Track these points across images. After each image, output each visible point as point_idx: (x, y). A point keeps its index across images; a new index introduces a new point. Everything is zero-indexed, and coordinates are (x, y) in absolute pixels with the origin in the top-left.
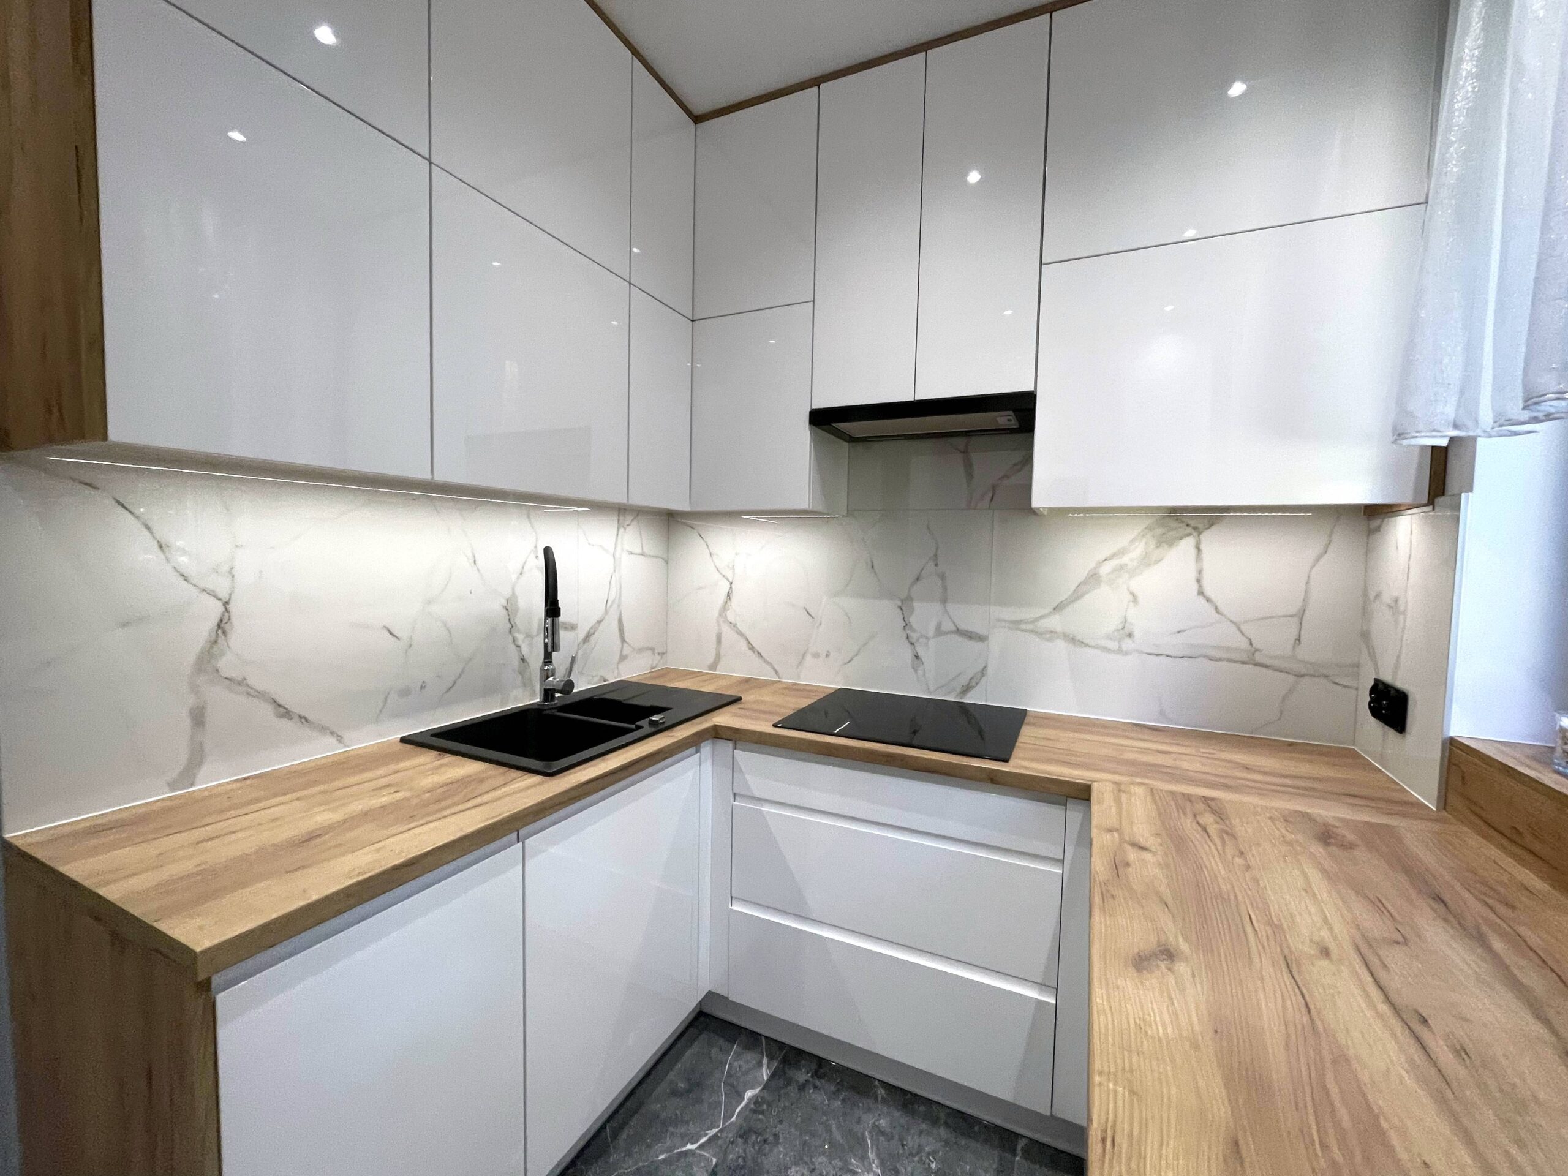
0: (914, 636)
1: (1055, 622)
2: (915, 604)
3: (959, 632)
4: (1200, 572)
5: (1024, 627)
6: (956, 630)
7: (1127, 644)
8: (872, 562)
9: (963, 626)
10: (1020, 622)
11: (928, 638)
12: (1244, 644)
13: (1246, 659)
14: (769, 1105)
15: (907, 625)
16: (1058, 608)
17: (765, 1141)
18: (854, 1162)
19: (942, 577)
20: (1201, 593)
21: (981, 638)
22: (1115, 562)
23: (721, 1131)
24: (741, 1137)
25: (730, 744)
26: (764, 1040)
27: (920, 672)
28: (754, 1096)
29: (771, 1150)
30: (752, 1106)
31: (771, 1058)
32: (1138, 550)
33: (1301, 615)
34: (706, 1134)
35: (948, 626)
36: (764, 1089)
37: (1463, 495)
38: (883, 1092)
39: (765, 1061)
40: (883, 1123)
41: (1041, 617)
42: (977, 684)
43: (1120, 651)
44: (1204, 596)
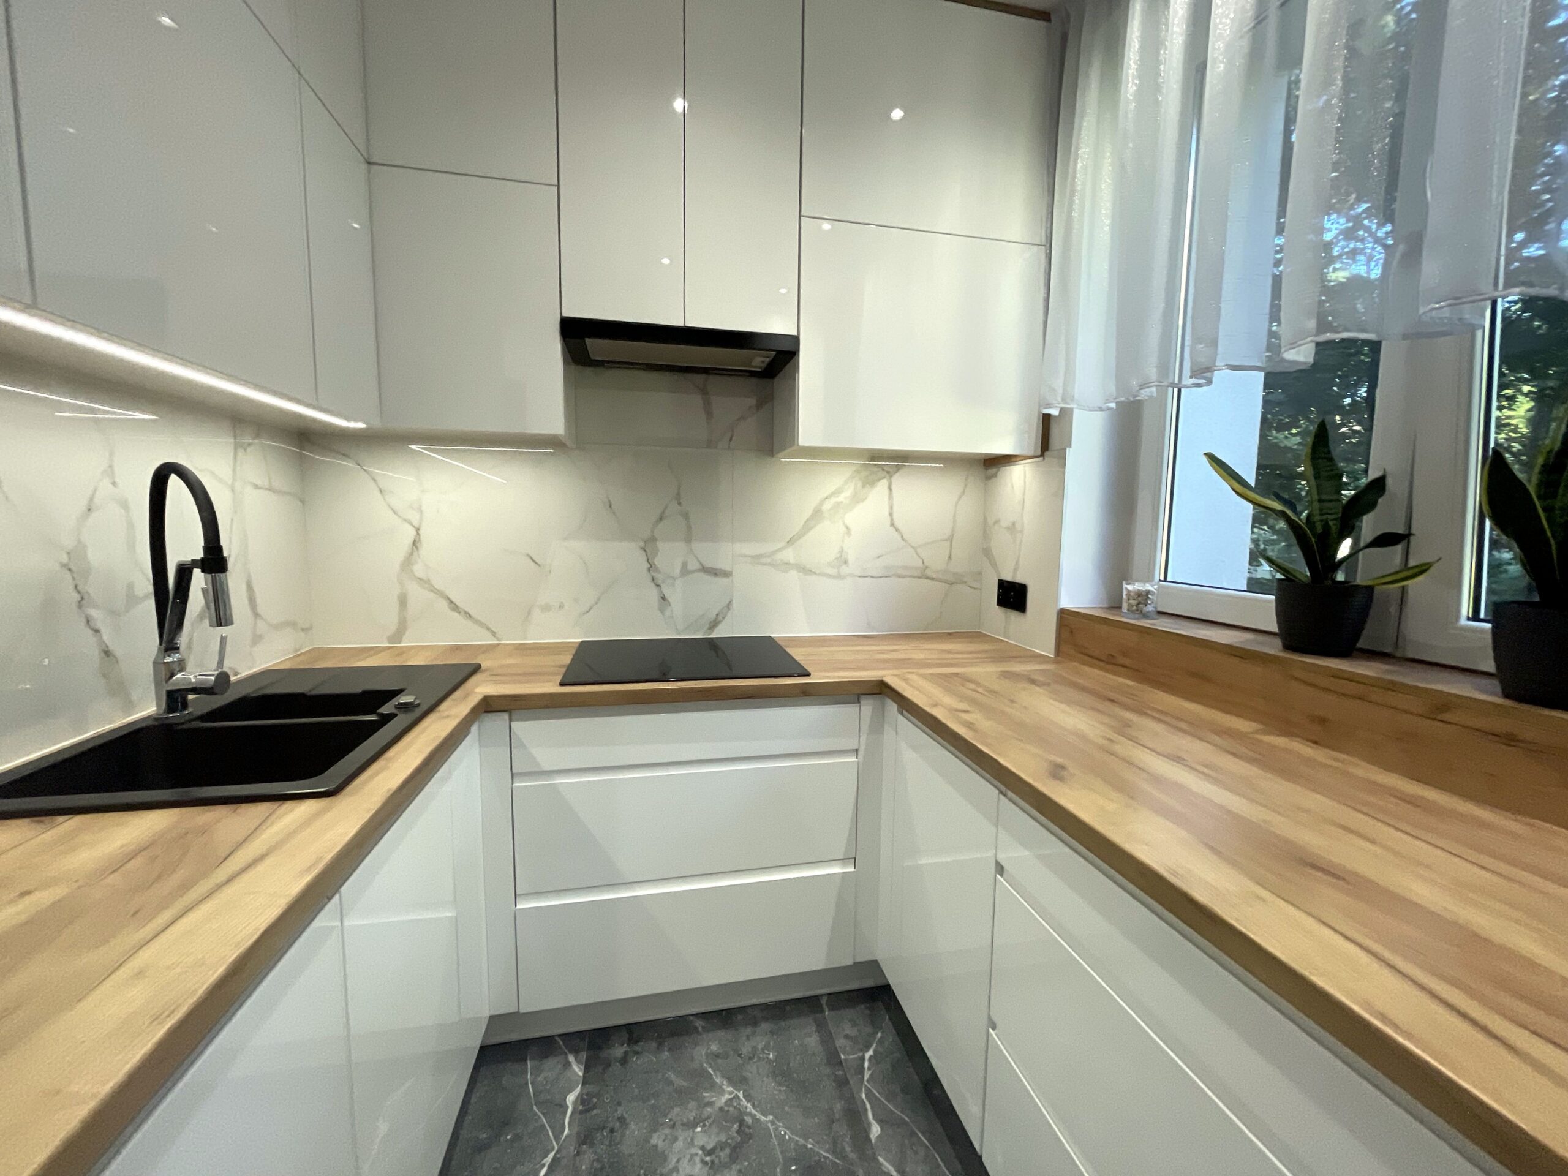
0: (659, 577)
1: (789, 555)
2: (660, 545)
3: (704, 570)
4: (891, 508)
5: (763, 560)
6: (701, 567)
7: (845, 570)
8: (609, 501)
9: (708, 564)
10: (760, 556)
11: (674, 579)
12: (920, 563)
13: (920, 575)
14: (598, 1095)
15: (651, 567)
16: (791, 542)
17: (612, 1131)
18: (707, 1095)
19: (686, 516)
20: (892, 525)
21: (726, 574)
22: (833, 500)
23: (557, 1152)
24: (584, 1143)
25: (506, 716)
26: (557, 1038)
27: (668, 613)
28: (577, 1098)
29: (623, 1135)
30: (581, 1107)
31: (576, 1052)
32: (848, 492)
33: (951, 539)
34: (544, 1165)
35: (693, 565)
36: (584, 1084)
37: (1068, 449)
38: (701, 1023)
39: (571, 1058)
40: (714, 1047)
41: (780, 550)
42: (724, 618)
43: (839, 577)
44: (894, 527)
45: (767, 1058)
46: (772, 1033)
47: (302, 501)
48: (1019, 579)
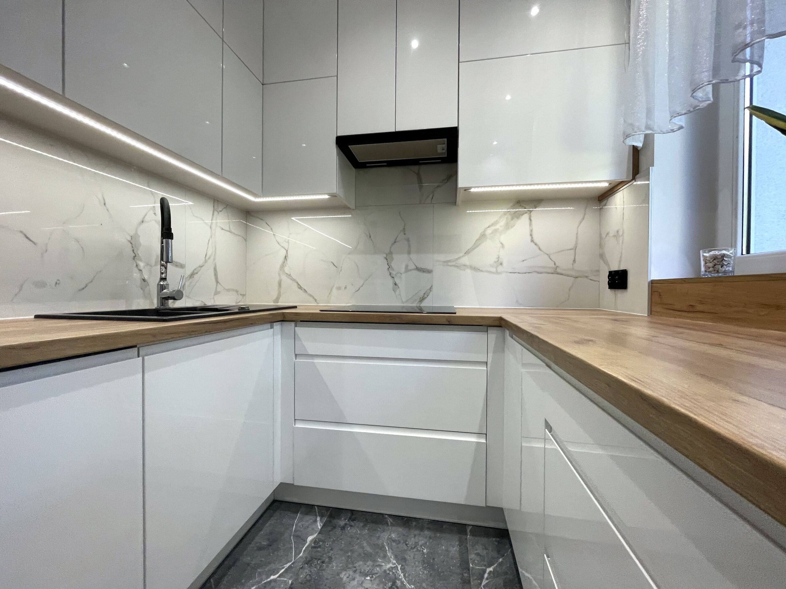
0: (394, 273)
1: (465, 260)
2: (394, 256)
3: (418, 269)
4: (531, 231)
5: (450, 264)
6: (416, 267)
7: (500, 269)
8: (370, 234)
9: (419, 266)
10: (449, 261)
11: (401, 274)
12: (552, 265)
13: (553, 272)
14: (323, 542)
15: (389, 267)
16: (467, 253)
17: (323, 562)
18: (380, 560)
19: (408, 240)
20: (532, 241)
21: (429, 272)
22: (493, 228)
23: (292, 564)
24: (307, 564)
25: (293, 324)
26: (316, 507)
27: (397, 292)
28: (313, 539)
29: (327, 566)
30: (313, 545)
31: (322, 516)
32: (503, 222)
33: (575, 248)
34: (283, 568)
35: (412, 266)
36: (319, 533)
37: (650, 168)
38: (391, 520)
39: (318, 519)
40: (393, 536)
41: (459, 258)
42: (428, 296)
43: (497, 273)
44: (534, 242)
45: (422, 551)
46: (430, 538)
47: (246, 240)
48: (622, 268)
